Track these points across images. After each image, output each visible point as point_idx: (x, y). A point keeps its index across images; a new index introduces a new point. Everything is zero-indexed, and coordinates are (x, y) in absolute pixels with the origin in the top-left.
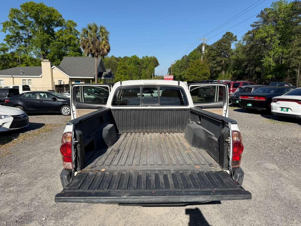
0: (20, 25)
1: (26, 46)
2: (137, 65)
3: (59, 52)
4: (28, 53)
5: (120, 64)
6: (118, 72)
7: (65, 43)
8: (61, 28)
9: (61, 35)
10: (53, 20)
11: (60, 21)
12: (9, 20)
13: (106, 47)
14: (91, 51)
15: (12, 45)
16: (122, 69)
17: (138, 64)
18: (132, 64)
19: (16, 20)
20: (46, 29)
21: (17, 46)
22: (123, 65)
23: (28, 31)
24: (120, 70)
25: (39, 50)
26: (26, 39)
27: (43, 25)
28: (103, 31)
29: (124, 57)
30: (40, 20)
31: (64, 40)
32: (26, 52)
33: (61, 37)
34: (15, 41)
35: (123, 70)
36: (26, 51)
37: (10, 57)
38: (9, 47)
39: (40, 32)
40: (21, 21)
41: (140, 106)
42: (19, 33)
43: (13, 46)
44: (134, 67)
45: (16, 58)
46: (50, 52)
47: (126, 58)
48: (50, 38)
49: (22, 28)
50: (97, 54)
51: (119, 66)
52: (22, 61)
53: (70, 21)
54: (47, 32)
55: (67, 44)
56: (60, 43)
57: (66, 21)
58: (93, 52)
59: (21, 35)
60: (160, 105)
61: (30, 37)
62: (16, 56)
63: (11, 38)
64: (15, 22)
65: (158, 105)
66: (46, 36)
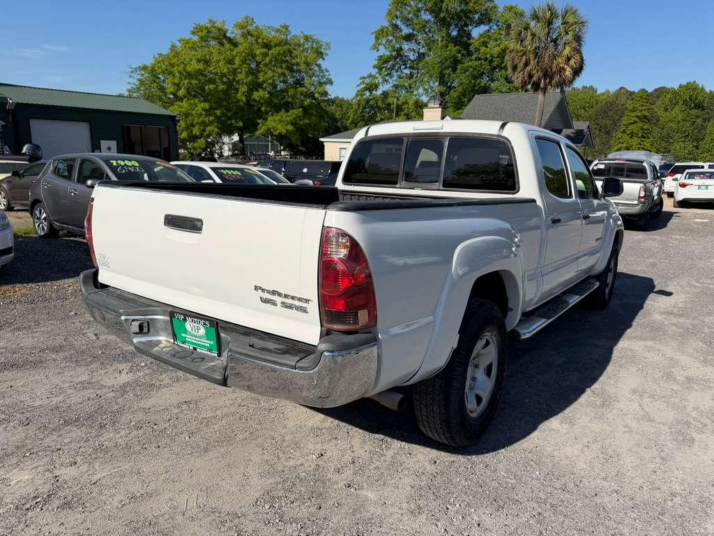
0: (406, 31)
1: (411, 76)
2: (694, 111)
3: (475, 85)
4: (413, 92)
5: (634, 108)
6: (624, 132)
7: (491, 61)
8: (487, 28)
9: (485, 44)
10: (470, 12)
11: (487, 10)
12: (386, 24)
13: (572, 62)
14: (531, 76)
15: (387, 75)
16: (635, 122)
17: (699, 106)
18: (677, 107)
19: (399, 23)
20: (454, 33)
21: (395, 77)
22: (641, 111)
23: (419, 44)
24: (631, 124)
25: (435, 85)
26: (413, 61)
27: (450, 25)
28: (571, 19)
29: (656, 90)
30: (442, 15)
31: (488, 56)
32: (409, 89)
33: (483, 49)
34: (392, 68)
35: (640, 124)
36: (411, 87)
37: (380, 104)
38: (381, 81)
39: (442, 41)
40: (407, 21)
41: (397, 186)
42: (401, 49)
43: (387, 78)
44: (680, 117)
45: (389, 105)
46: (455, 88)
47: (661, 91)
48: (459, 55)
49: (409, 38)
50: (545, 83)
51: (630, 114)
52: (399, 109)
53: (511, 8)
54: (456, 41)
55: (495, 64)
56: (478, 63)
57: (501, 10)
58: (535, 79)
59: (406, 54)
60: (441, 188)
61: (421, 56)
62: (390, 100)
63: (386, 62)
64: (396, 27)
65: (437, 188)
66: (453, 49)
